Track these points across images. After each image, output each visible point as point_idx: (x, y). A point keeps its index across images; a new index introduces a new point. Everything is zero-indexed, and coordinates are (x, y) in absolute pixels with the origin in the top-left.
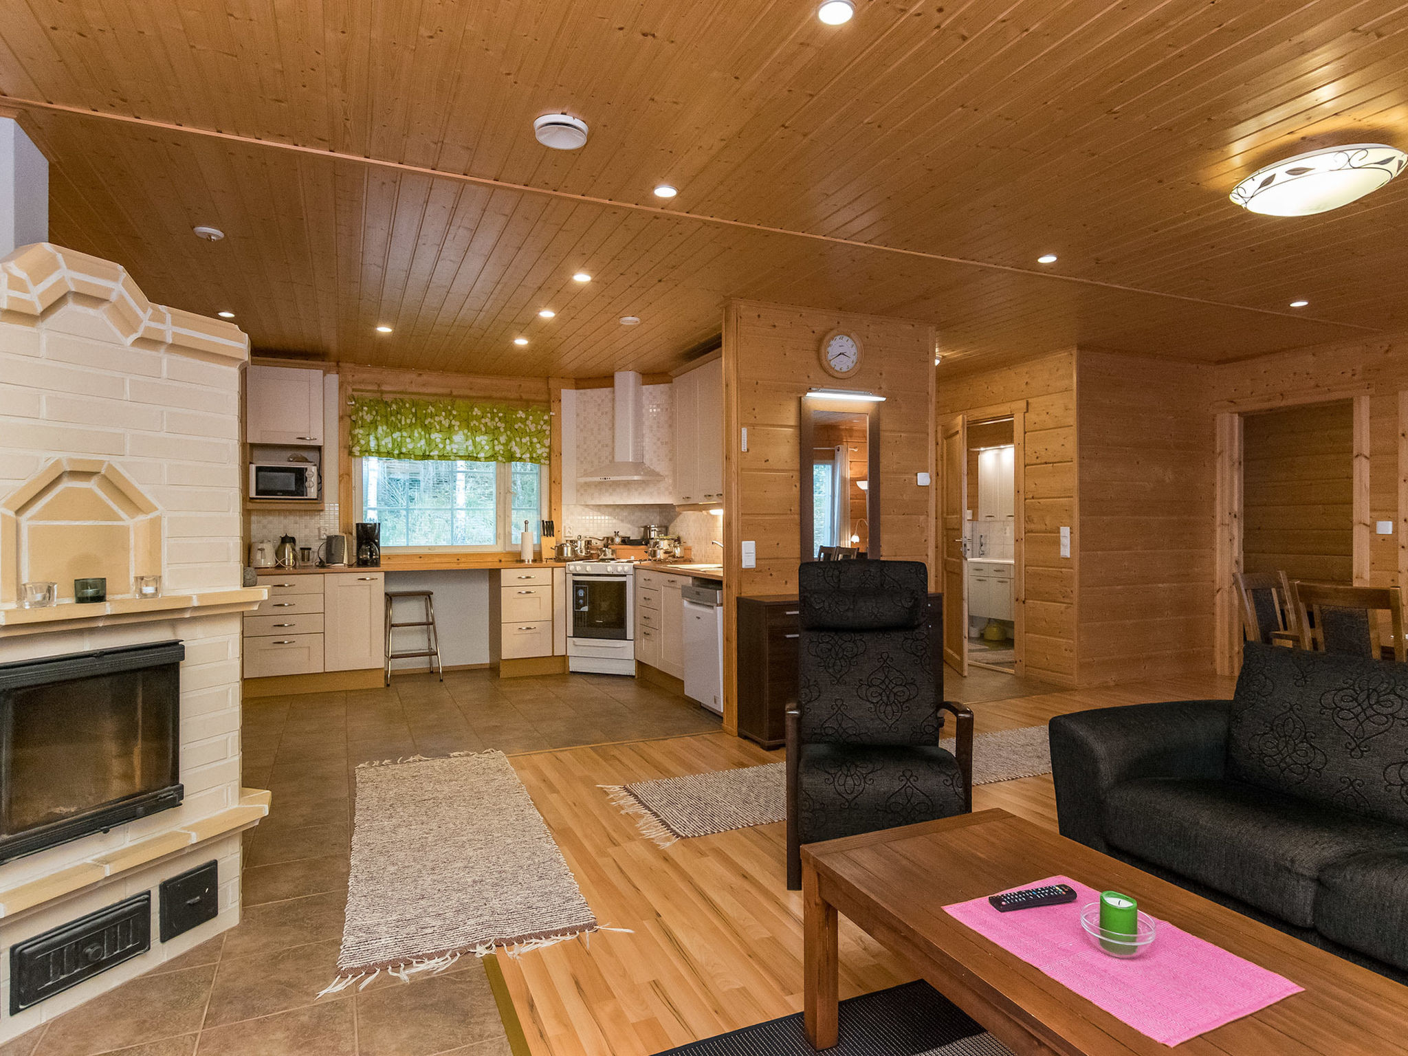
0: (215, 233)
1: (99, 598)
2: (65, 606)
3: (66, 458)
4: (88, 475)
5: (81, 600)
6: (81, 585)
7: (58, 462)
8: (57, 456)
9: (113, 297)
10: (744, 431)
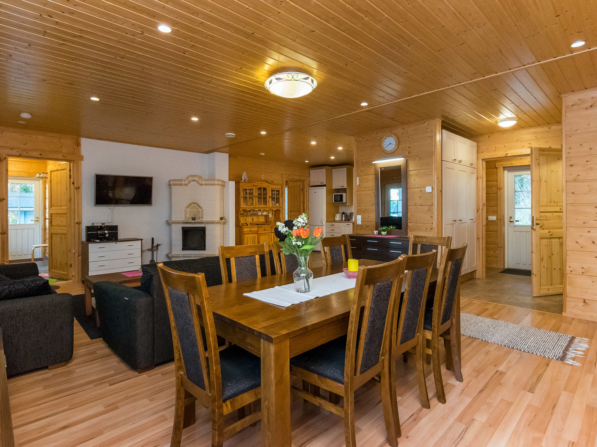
0: (263, 154)
1: (194, 220)
2: (191, 221)
3: (191, 201)
4: (195, 204)
5: (192, 220)
6: (192, 218)
7: (191, 203)
8: (190, 201)
9: (196, 180)
10: (358, 178)
